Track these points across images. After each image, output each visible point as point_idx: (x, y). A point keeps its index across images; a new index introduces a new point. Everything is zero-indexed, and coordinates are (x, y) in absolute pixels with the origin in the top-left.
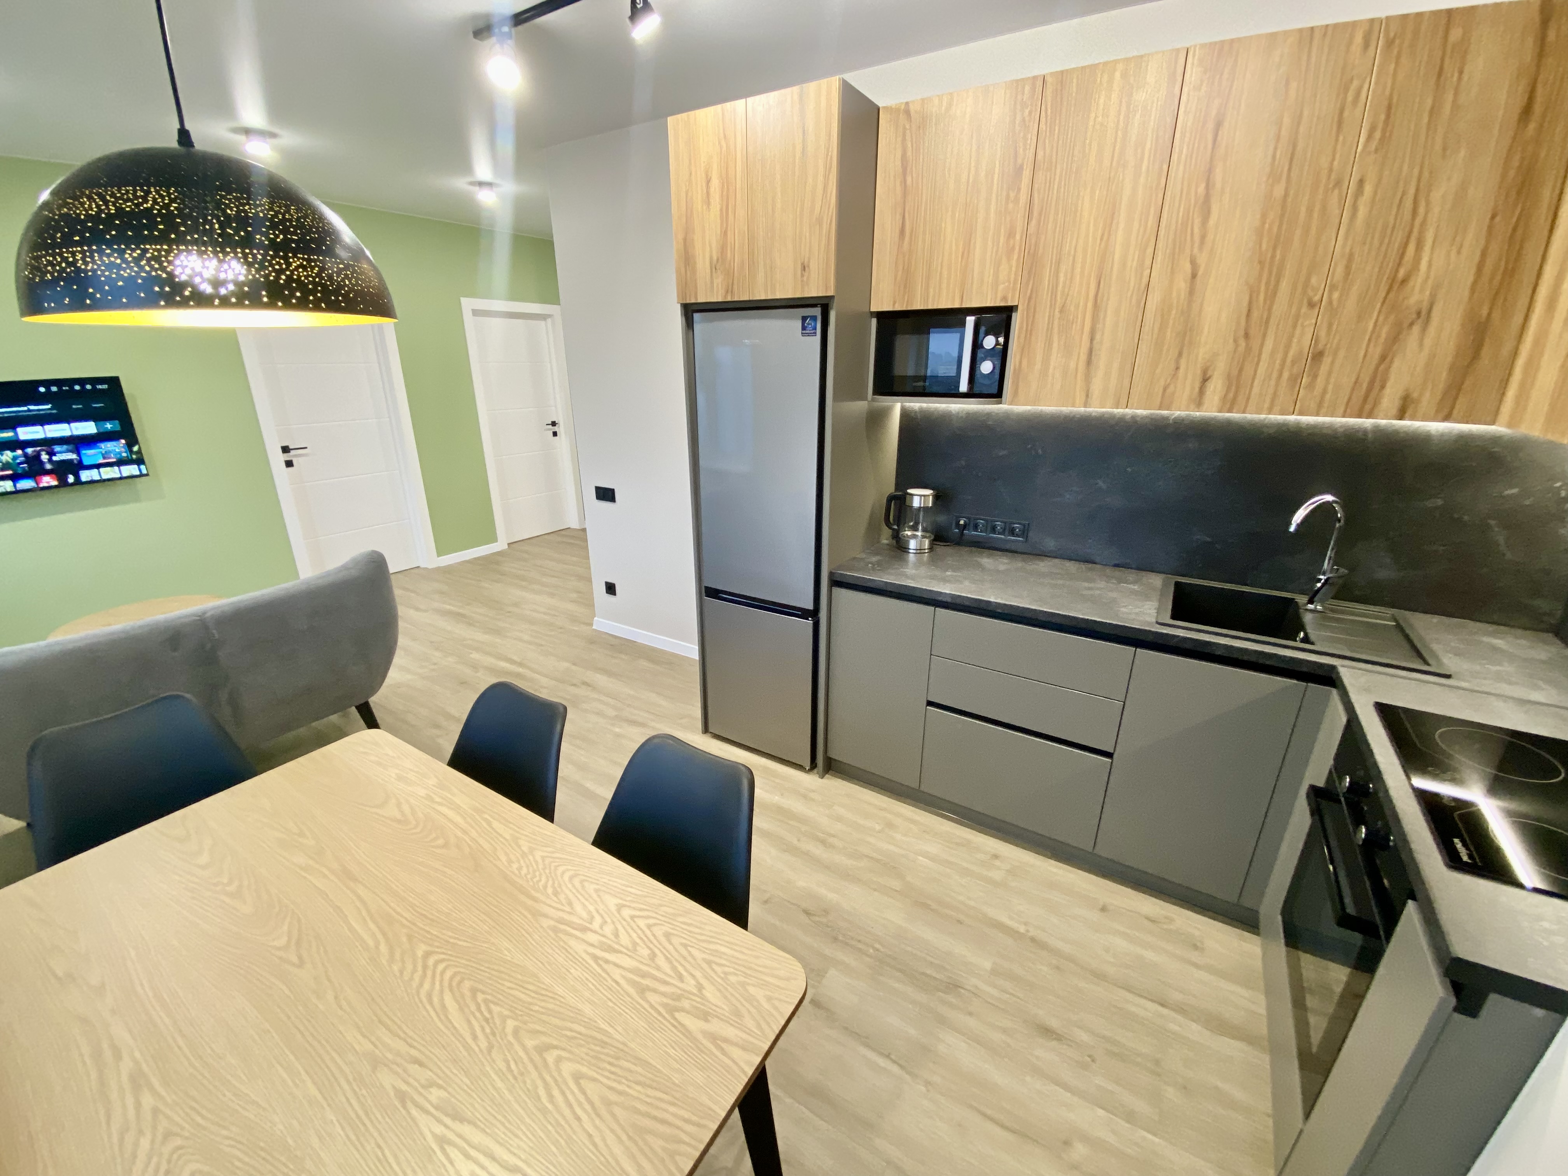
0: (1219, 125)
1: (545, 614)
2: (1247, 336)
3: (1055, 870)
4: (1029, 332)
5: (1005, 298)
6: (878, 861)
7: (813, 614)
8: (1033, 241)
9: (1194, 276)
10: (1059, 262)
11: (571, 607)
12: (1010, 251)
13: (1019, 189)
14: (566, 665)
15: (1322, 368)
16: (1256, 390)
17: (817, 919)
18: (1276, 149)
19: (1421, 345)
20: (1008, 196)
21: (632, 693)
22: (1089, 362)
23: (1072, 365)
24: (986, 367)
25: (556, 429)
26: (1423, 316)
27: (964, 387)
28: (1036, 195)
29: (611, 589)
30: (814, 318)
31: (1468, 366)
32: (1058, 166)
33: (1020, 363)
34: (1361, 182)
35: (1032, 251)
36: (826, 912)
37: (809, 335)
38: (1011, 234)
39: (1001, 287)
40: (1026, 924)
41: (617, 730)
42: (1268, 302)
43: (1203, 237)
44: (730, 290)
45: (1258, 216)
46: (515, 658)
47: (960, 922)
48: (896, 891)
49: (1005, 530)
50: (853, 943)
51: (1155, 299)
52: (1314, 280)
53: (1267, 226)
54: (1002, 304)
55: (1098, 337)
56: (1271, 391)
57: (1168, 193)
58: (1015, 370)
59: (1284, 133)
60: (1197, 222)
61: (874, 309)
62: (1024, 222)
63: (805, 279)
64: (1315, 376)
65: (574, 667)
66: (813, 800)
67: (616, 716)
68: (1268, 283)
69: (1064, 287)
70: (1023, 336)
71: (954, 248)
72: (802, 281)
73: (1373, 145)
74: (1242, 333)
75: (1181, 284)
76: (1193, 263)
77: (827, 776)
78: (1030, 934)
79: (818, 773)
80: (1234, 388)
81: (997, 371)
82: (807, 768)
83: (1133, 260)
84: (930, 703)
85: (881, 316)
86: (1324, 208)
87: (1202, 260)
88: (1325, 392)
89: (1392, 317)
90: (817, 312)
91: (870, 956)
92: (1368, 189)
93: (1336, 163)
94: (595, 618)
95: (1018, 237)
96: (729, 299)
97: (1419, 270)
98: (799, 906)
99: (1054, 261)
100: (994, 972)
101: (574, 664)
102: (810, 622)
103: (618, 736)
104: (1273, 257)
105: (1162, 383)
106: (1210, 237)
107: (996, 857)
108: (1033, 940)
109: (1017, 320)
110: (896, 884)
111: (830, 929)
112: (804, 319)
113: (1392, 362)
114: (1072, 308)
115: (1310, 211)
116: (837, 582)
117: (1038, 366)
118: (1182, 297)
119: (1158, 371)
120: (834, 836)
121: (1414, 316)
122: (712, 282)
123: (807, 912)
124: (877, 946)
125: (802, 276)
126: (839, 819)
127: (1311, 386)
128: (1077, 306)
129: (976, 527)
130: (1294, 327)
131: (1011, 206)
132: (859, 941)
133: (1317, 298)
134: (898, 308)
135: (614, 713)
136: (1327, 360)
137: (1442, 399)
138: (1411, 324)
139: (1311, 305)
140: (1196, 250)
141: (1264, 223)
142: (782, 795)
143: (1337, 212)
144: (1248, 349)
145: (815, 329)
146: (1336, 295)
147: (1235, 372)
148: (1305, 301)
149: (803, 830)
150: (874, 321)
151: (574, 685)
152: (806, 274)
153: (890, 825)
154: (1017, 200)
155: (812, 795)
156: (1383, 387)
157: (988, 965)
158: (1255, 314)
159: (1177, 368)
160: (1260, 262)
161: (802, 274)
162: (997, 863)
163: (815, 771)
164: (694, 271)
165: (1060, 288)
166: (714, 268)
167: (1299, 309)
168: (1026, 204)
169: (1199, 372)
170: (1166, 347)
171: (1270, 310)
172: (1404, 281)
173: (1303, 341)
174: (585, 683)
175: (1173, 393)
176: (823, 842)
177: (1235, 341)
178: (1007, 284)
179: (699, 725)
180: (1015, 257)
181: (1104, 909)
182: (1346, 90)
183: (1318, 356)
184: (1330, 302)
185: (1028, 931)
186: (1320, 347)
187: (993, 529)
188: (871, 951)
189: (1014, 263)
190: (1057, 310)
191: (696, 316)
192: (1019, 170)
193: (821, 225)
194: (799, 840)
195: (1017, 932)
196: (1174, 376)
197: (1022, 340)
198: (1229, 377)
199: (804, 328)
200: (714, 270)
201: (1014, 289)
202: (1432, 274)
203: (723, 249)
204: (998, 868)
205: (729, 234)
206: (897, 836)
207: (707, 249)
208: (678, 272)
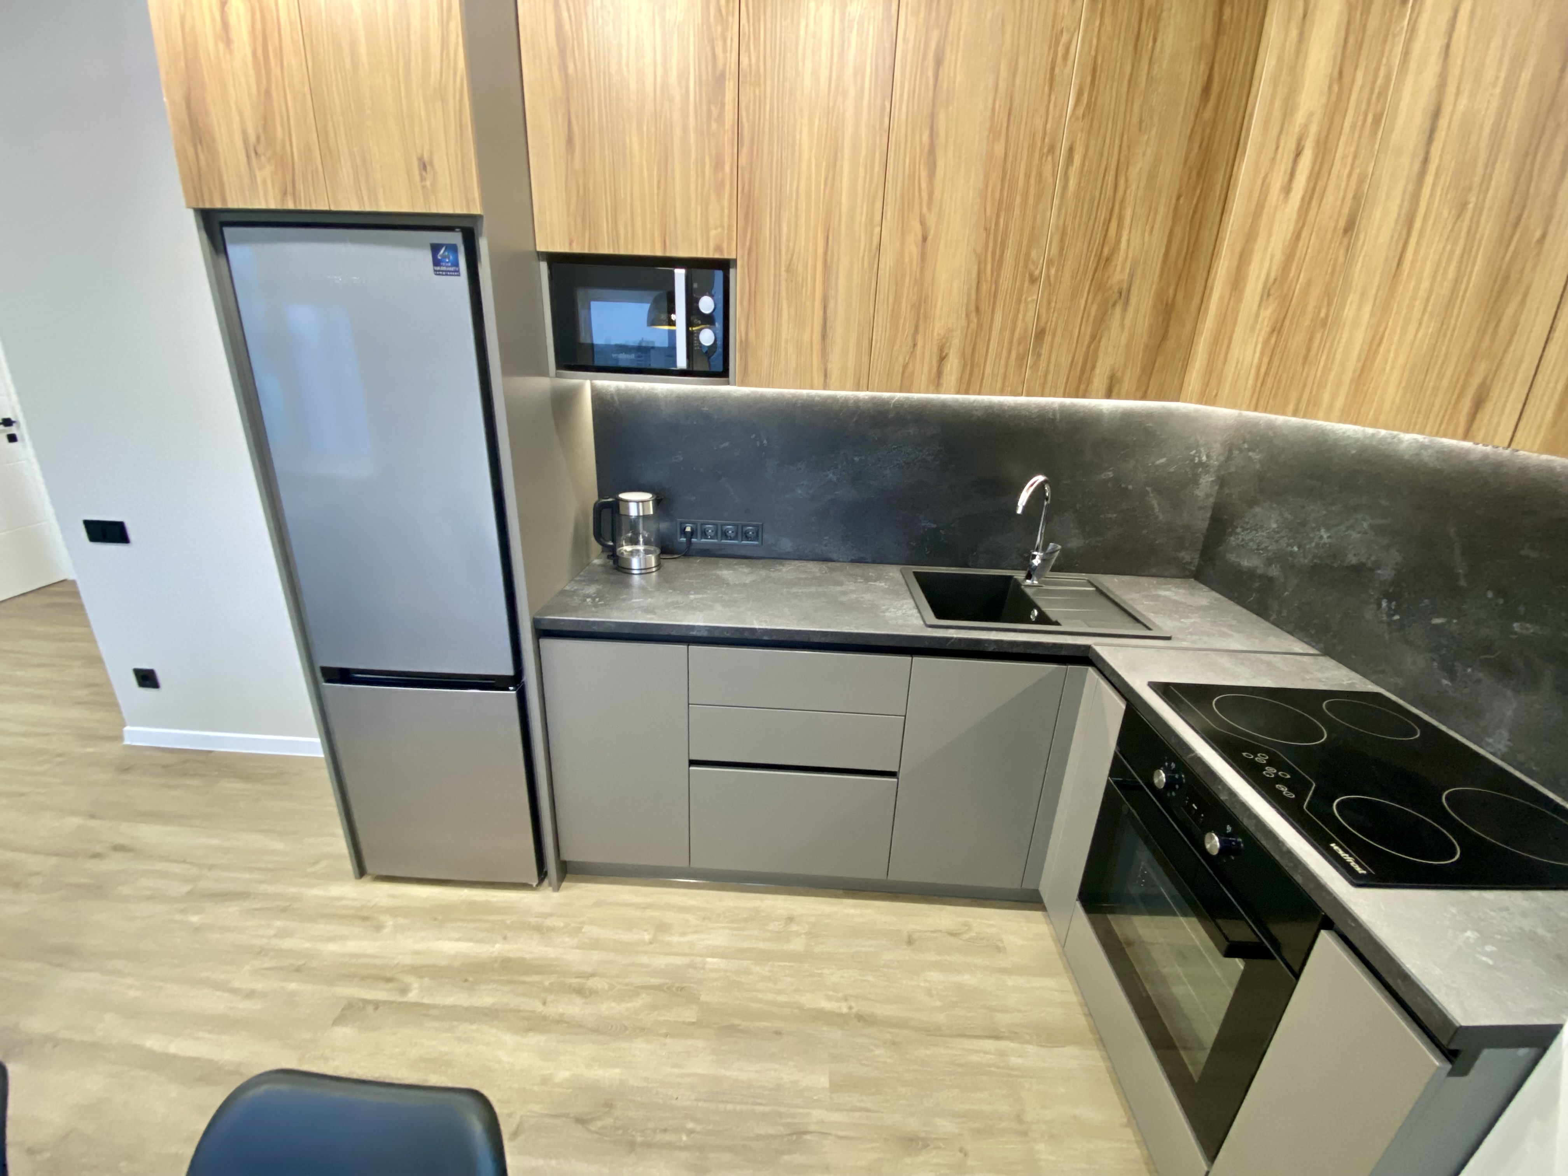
0: (939, 62)
1: (25, 735)
2: (977, 309)
3: (852, 911)
4: (753, 296)
5: (718, 248)
6: (658, 988)
7: (516, 680)
8: (747, 176)
9: (925, 239)
10: (779, 208)
11: (75, 713)
12: (720, 187)
13: (723, 105)
14: (76, 821)
15: (1044, 346)
16: (988, 370)
17: (599, 1124)
18: (994, 101)
19: (1122, 325)
20: (709, 112)
21: (215, 842)
22: (824, 336)
23: (806, 336)
24: (707, 337)
25: (12, 430)
26: (1124, 295)
27: (682, 362)
28: (743, 113)
29: (146, 678)
30: (453, 248)
31: (1159, 346)
32: (769, 83)
33: (747, 333)
34: (1071, 150)
35: (746, 190)
36: (609, 1105)
37: (446, 273)
38: (718, 165)
39: (713, 233)
40: (846, 998)
41: (195, 919)
42: (995, 274)
43: (931, 194)
44: (290, 190)
45: (982, 177)
47: (778, 1033)
48: (693, 1023)
49: (737, 533)
50: (659, 1137)
51: (888, 261)
52: (1034, 254)
53: (990, 189)
54: (717, 256)
55: (831, 306)
56: (1002, 370)
57: (893, 138)
58: (741, 342)
59: (1002, 85)
60: (924, 174)
61: (541, 248)
62: (733, 149)
63: (428, 183)
64: (1039, 355)
65: (93, 823)
66: (552, 929)
67: (190, 893)
68: (994, 253)
69: (788, 240)
70: (747, 298)
71: (646, 174)
72: (424, 187)
73: (1080, 112)
74: (972, 307)
75: (913, 249)
76: (923, 223)
77: (565, 884)
78: (854, 1010)
79: (551, 885)
80: (968, 368)
81: (720, 343)
82: (535, 883)
83: (862, 214)
84: (692, 763)
85: (555, 260)
86: (1040, 174)
87: (931, 220)
88: (1047, 372)
89: (1100, 296)
90: (456, 238)
91: (685, 1148)
92: (1077, 158)
93: (1049, 126)
94: (127, 728)
95: (727, 168)
96: (291, 206)
97: (1119, 249)
98: (566, 1116)
99: (774, 205)
100: (835, 1087)
101: (92, 816)
102: (512, 693)
103: (197, 929)
104: (997, 224)
105: (901, 361)
106: (937, 195)
107: (790, 919)
108: (859, 1017)
109: (737, 277)
110: (690, 1014)
111: (620, 1132)
112: (435, 248)
113: (1100, 341)
114: (800, 268)
115: (1028, 177)
116: (543, 632)
117: (768, 339)
118: (915, 262)
119: (896, 348)
120: (593, 975)
121: (1116, 295)
122: (252, 177)
123: (581, 1121)
124: (690, 1125)
125: (423, 179)
126: (595, 945)
127: (1035, 367)
128: (806, 266)
129: (704, 534)
130: (1019, 301)
131: (714, 126)
133: (1037, 273)
134: (577, 249)
135: (186, 888)
136: (1048, 338)
137: (1139, 378)
138: (1114, 305)
139: (1033, 280)
140: (925, 209)
141: (987, 186)
142: (505, 938)
143: (1050, 180)
144: (980, 325)
145: (456, 264)
146: (1053, 271)
147: (969, 351)
148: (1027, 275)
149: (547, 983)
150: (544, 267)
151: (96, 856)
152: (429, 177)
153: (662, 927)
154: (720, 119)
155: (549, 922)
156: (1093, 368)
157: (823, 1081)
158: (985, 287)
159: (915, 345)
160: (986, 229)
161: (421, 175)
162: (794, 928)
163: (547, 882)
164: (213, 153)
165: (784, 239)
166: (252, 152)
167: (1022, 283)
168: (733, 124)
169: (935, 350)
170: (902, 321)
171: (997, 283)
172: (1108, 260)
173: (1028, 319)
174: (119, 848)
175: (912, 374)
176: (580, 991)
177: (967, 316)
178: (720, 230)
179: (348, 865)
180: (727, 195)
181: (910, 942)
182: (1057, 43)
183: (1040, 334)
184: (1048, 277)
185: (850, 1008)
186: (1042, 324)
187: (725, 535)
188: (684, 1137)
189: (726, 203)
190: (783, 269)
191: (228, 231)
192: (720, 79)
193: (444, 101)
194: (544, 1003)
195: (841, 1015)
196: (913, 353)
197: (746, 303)
198: (963, 355)
199: (436, 262)
200: (253, 154)
201: (730, 238)
202: (1130, 256)
203: (266, 120)
204: (797, 934)
205: (274, 94)
206: (675, 939)
207: (236, 118)
208: (181, 155)
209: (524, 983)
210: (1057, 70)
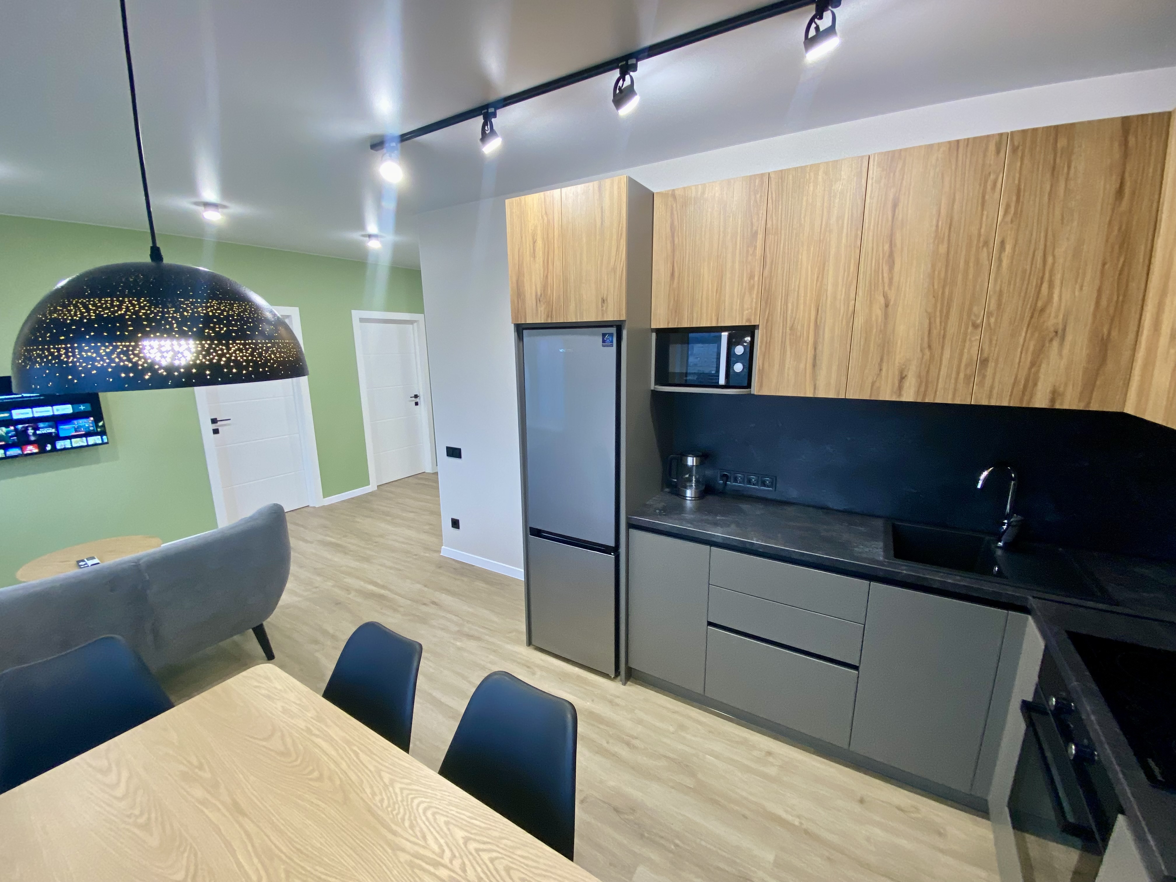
0: (895, 206)
1: (403, 543)
2: (930, 347)
3: (819, 765)
4: (768, 344)
5: (749, 320)
6: (673, 760)
7: (614, 550)
8: (767, 281)
9: (887, 306)
10: (787, 295)
11: (424, 537)
12: (751, 288)
13: (755, 247)
14: (419, 586)
15: (989, 370)
16: (940, 385)
17: (626, 816)
18: (938, 221)
19: (1060, 354)
20: (748, 251)
21: (470, 610)
22: (814, 365)
23: (802, 366)
24: (738, 367)
25: (417, 400)
26: (1060, 334)
27: (722, 381)
28: (767, 250)
29: (455, 524)
30: (611, 335)
31: (1098, 370)
32: (783, 232)
33: (763, 364)
34: (1003, 243)
35: (767, 287)
36: (633, 810)
37: (607, 346)
38: (751, 277)
39: (746, 312)
40: (799, 817)
41: (458, 644)
42: (943, 324)
43: (891, 279)
44: (550, 315)
45: (930, 266)
46: (379, 581)
47: (745, 817)
48: (690, 788)
49: (758, 482)
50: (658, 839)
51: (859, 322)
52: (975, 309)
53: (936, 273)
54: (747, 324)
55: (820, 347)
56: (952, 386)
57: (863, 250)
58: (759, 370)
59: (943, 212)
60: (886, 269)
61: (653, 326)
62: (760, 269)
63: (604, 308)
64: (984, 377)
65: (426, 589)
66: (618, 705)
67: (458, 631)
68: (941, 311)
69: (792, 313)
70: (764, 347)
71: (710, 286)
72: (602, 310)
73: (1009, 217)
74: (926, 345)
75: (878, 311)
76: (885, 296)
77: (629, 683)
78: (804, 826)
79: (621, 681)
80: (924, 384)
81: (746, 370)
82: (613, 676)
83: (841, 295)
84: (710, 624)
85: (659, 331)
86: (977, 261)
87: (892, 296)
88: (992, 388)
89: (1036, 335)
90: (613, 330)
91: (671, 851)
92: (1008, 247)
93: (983, 230)
94: (443, 547)
95: (756, 279)
96: (549, 321)
97: (1052, 302)
98: (609, 804)
99: (784, 295)
100: (777, 864)
101: (425, 586)
102: (612, 557)
103: (459, 649)
104: (943, 293)
105: (870, 380)
106: (896, 279)
107: (769, 753)
108: (806, 832)
109: (759, 334)
110: (689, 782)
111: (637, 826)
112: (604, 335)
113: (1040, 366)
114: (799, 327)
115: (967, 263)
116: (632, 525)
117: (776, 367)
118: (880, 320)
119: (866, 371)
120: (636, 738)
121: (1052, 334)
122: (537, 310)
123: (616, 810)
124: (677, 842)
125: (602, 307)
126: (640, 722)
127: (981, 384)
128: (803, 326)
129: (736, 480)
130: (964, 341)
131: (750, 258)
132: (662, 837)
133: (979, 321)
134: (671, 326)
135: (456, 629)
136: (991, 364)
137: (1082, 393)
138: (1051, 340)
139: (975, 326)
140: (886, 288)
141: (934, 271)
142: (593, 701)
143: (986, 263)
144: (932, 357)
145: (612, 342)
146: (992, 320)
147: (924, 373)
148: (971, 323)
149: (611, 733)
150: (654, 335)
151: (425, 604)
152: (605, 305)
153: (682, 727)
154: (754, 254)
155: (617, 701)
156: (1035, 384)
157: (770, 857)
158: (935, 332)
159: (881, 370)
160: (934, 297)
161: (602, 305)
162: (771, 759)
163: (619, 678)
164: (524, 301)
165: (789, 312)
166: (538, 300)
167: (967, 328)
168: (761, 256)
169: (897, 373)
170: (871, 355)
171: (945, 329)
172: (1042, 310)
173: (972, 351)
174: (434, 603)
175: (879, 388)
176: (628, 744)
177: (922, 350)
178: (750, 310)
179: (524, 637)
180: (755, 292)
181: (862, 801)
182: (986, 180)
183: (984, 362)
184: (989, 324)
185: (801, 823)
186: (985, 355)
187: (749, 482)
188: (673, 847)
189: (754, 296)
190: (788, 329)
191: (525, 332)
192: (755, 235)
193: (615, 273)
194: (608, 743)
195: (794, 825)
196: (879, 375)
197: (763, 349)
198: (919, 376)
199: (604, 341)
200: (538, 302)
201: (755, 314)
202: (1063, 307)
203: (545, 287)
204: (772, 765)
205: (549, 277)
206: (688, 736)
207: (534, 287)
208: (512, 302)
209: (598, 727)
210: (987, 197)
